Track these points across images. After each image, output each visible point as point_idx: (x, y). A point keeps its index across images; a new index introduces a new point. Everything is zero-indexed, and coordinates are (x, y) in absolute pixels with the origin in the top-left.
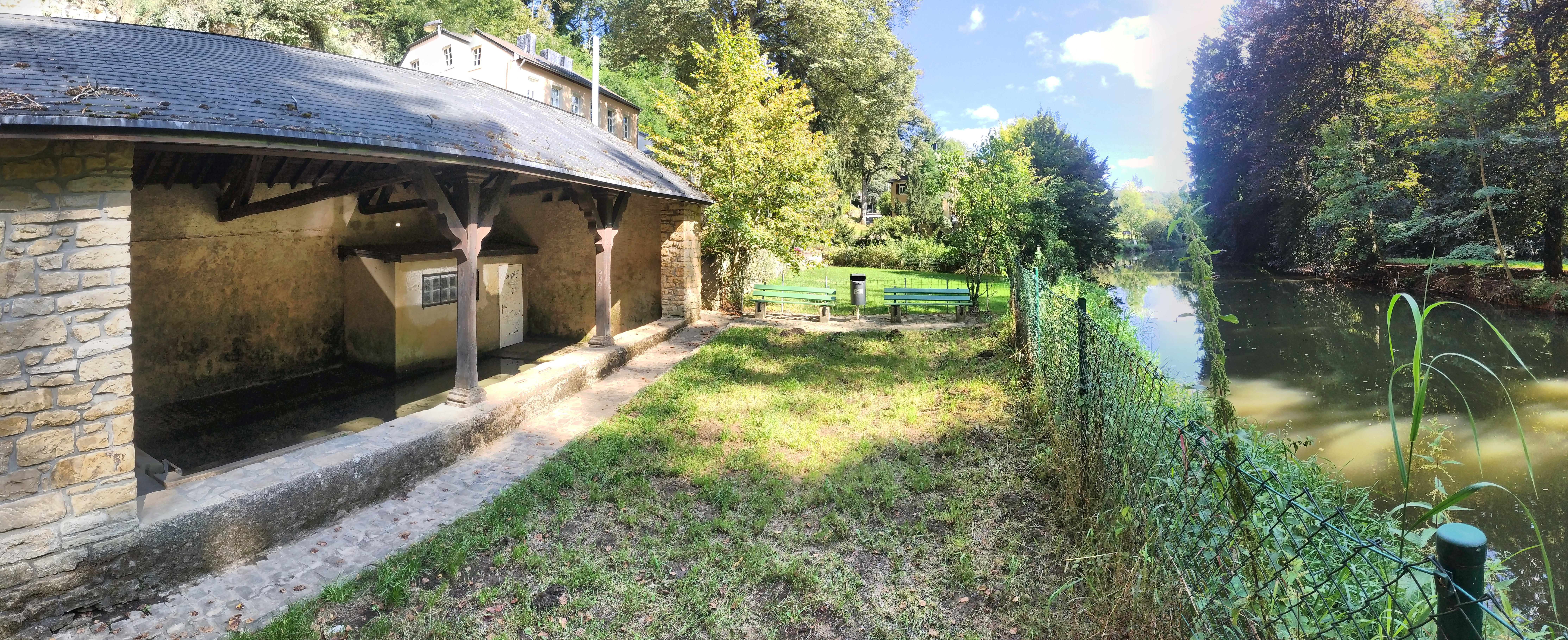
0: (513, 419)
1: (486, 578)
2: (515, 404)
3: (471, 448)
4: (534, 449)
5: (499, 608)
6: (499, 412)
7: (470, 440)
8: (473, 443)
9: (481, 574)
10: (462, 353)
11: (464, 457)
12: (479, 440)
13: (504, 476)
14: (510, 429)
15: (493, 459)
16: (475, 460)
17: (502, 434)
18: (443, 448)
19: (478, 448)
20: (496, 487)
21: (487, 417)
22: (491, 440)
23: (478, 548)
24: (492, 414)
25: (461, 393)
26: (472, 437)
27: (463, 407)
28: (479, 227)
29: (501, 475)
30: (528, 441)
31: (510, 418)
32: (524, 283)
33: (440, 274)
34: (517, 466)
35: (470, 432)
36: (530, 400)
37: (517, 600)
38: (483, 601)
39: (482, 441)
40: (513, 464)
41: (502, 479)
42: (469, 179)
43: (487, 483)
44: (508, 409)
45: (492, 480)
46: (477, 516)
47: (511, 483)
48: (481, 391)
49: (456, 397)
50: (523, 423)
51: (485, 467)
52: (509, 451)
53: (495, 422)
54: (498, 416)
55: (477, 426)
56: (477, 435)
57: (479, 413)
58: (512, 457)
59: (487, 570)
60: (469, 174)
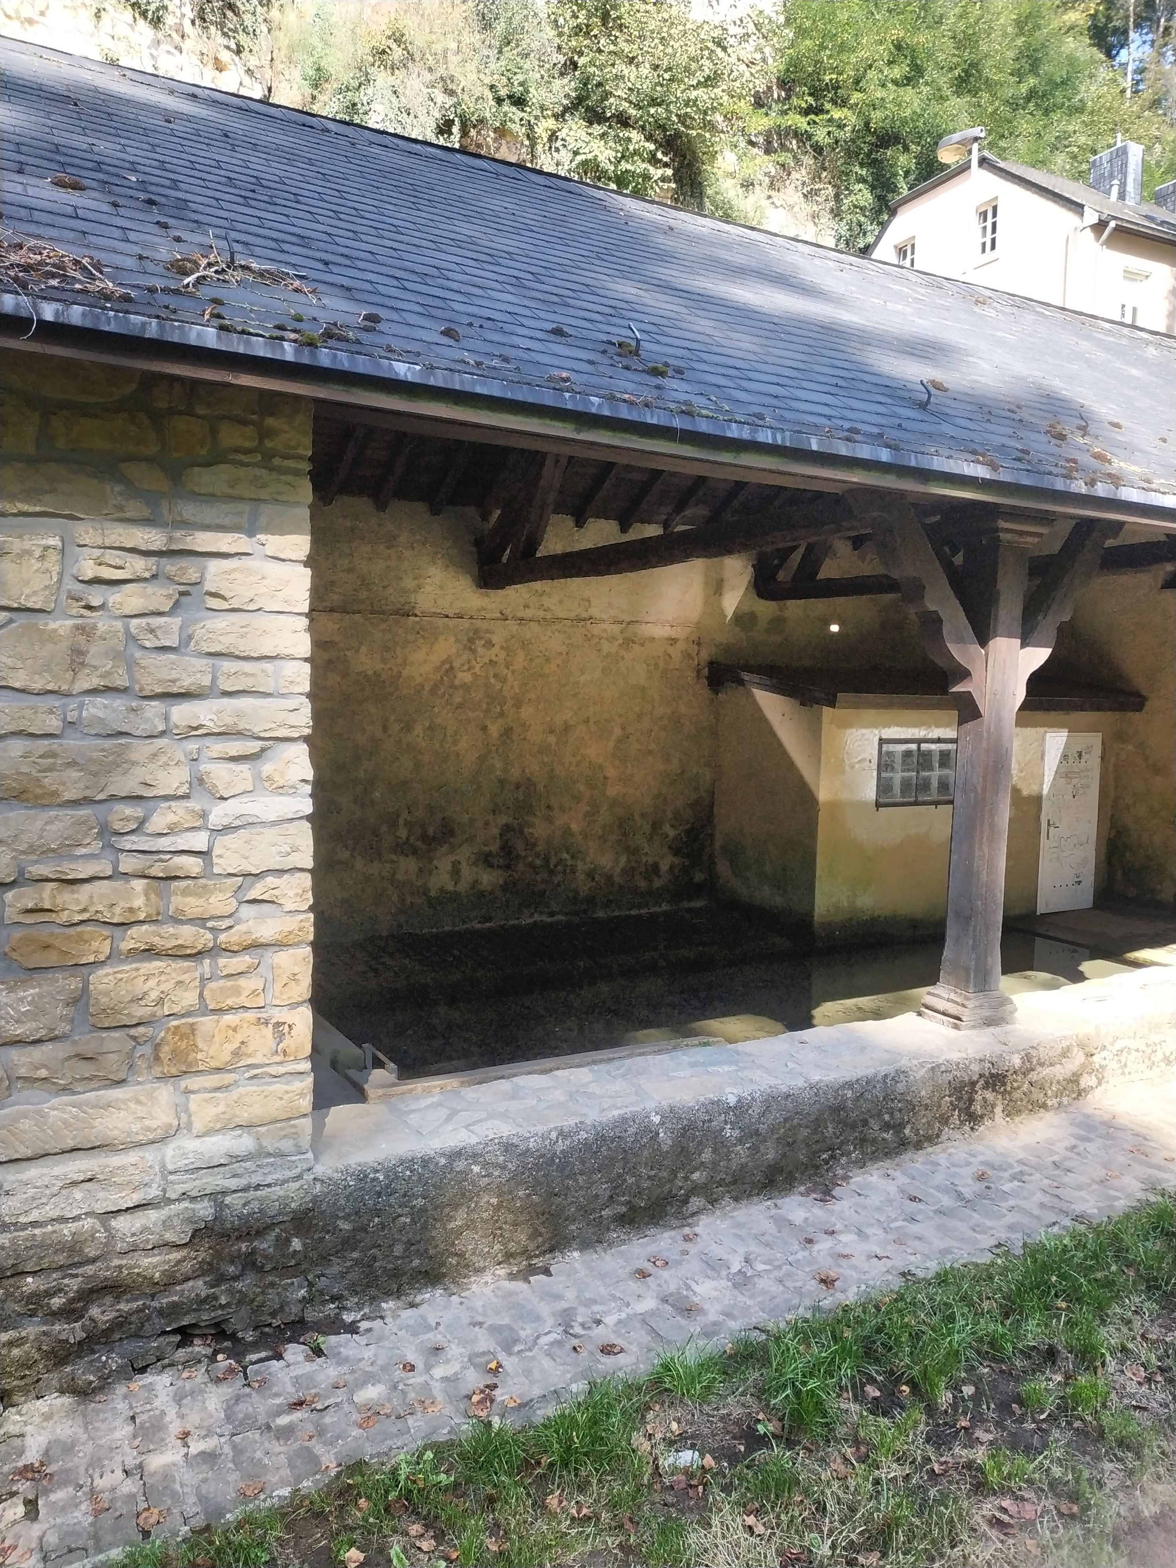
0: (1074, 1079)
1: (999, 1424)
2: (1082, 1046)
3: (973, 1118)
4: (1121, 1159)
5: (1029, 1511)
6: (1044, 1056)
7: (971, 1101)
8: (977, 1108)
9: (989, 1411)
10: (958, 914)
11: (957, 1135)
12: (993, 1106)
13: (1047, 1200)
14: (1065, 1100)
15: (1021, 1155)
16: (978, 1148)
17: (1044, 1106)
18: (911, 1107)
19: (988, 1123)
20: (1027, 1221)
21: (1017, 1061)
22: (1019, 1112)
23: (986, 1348)
24: (1028, 1057)
25: (953, 996)
26: (978, 1097)
27: (956, 1027)
28: (1023, 646)
29: (1039, 1197)
30: (1108, 1136)
31: (1068, 1075)
32: (1102, 779)
33: (919, 742)
34: (1080, 1188)
35: (973, 1084)
36: (1119, 1045)
37: (1075, 1509)
38: (994, 1478)
39: (998, 1110)
40: (1068, 1179)
41: (1042, 1205)
42: (1002, 535)
43: (1004, 1204)
44: (1065, 1053)
45: (1020, 1203)
46: (985, 1275)
47: (1067, 1222)
48: (1005, 1001)
49: (941, 1005)
50: (1098, 1092)
51: (1001, 1168)
52: (1060, 1147)
53: (1033, 1076)
54: (1042, 1065)
55: (992, 1075)
56: (989, 1095)
57: (999, 1049)
58: (1068, 1164)
59: (1004, 1408)
60: (1002, 524)
